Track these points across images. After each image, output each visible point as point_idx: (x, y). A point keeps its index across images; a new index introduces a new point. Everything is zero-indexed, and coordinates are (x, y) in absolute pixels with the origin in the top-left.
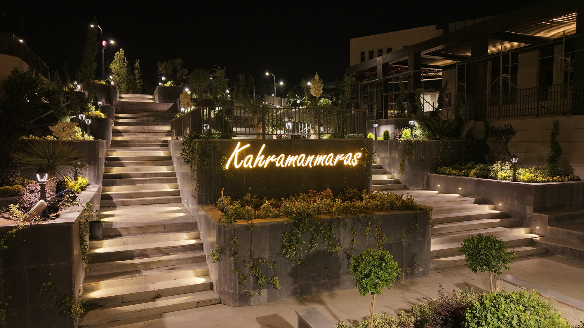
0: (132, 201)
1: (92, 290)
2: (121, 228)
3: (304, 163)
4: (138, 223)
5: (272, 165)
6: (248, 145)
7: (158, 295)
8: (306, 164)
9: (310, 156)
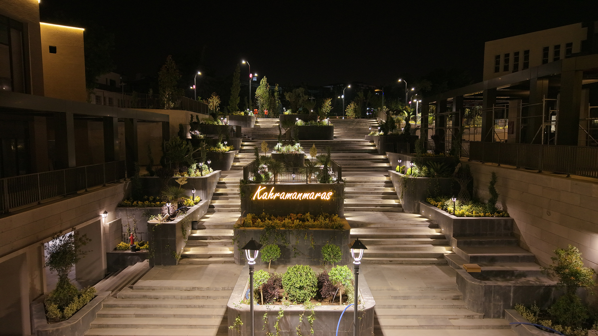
0: (223, 209)
1: (187, 251)
2: (206, 225)
3: (296, 197)
4: (215, 223)
5: (278, 198)
6: (265, 188)
7: (211, 256)
8: (298, 198)
9: (300, 194)
